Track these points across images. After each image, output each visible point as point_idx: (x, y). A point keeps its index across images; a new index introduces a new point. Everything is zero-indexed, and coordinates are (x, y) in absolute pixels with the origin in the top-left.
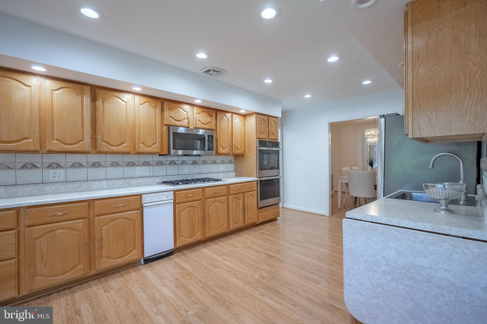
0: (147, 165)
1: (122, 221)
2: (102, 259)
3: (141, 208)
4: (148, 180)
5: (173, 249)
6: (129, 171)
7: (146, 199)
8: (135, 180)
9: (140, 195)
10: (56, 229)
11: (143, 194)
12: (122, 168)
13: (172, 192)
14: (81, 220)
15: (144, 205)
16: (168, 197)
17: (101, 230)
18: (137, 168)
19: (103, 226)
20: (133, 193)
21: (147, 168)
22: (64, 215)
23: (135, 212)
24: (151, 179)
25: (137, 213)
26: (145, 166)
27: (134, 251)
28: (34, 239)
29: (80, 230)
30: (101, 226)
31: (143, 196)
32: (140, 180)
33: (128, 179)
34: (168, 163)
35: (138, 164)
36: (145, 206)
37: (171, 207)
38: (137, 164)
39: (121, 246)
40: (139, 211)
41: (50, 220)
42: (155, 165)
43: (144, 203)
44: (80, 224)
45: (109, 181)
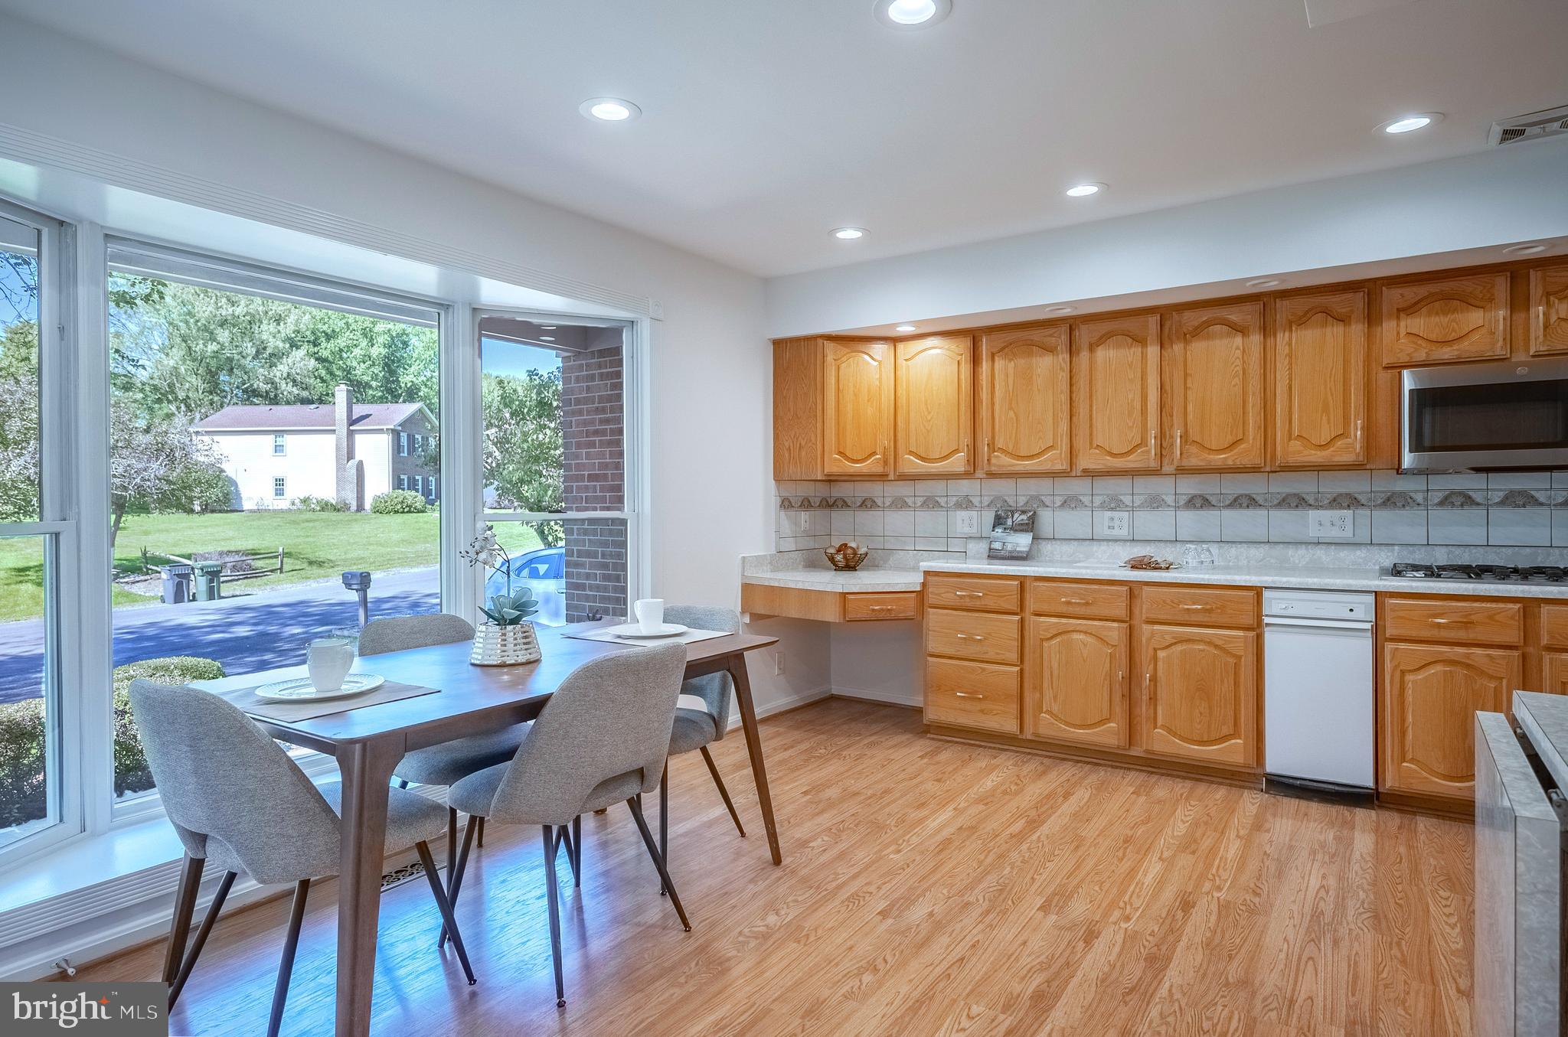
0: (1349, 506)
1: (1203, 650)
2: (1155, 728)
3: (1256, 628)
6: (1284, 521)
7: (1273, 604)
8: (1302, 551)
9: (1258, 591)
10: (1073, 631)
11: (1266, 588)
12: (1263, 512)
13: (1371, 599)
14: (1115, 625)
15: (1267, 620)
16: (1351, 610)
17: (1155, 659)
18: (1313, 515)
19: (1160, 649)
20: (1235, 580)
21: (1348, 513)
22: (1087, 604)
23: (1241, 633)
24: (1360, 553)
25: (1246, 637)
26: (1341, 507)
27: (1233, 741)
28: (1042, 640)
29: (1113, 646)
30: (1155, 650)
31: (1266, 594)
32: (1320, 553)
33: (1281, 546)
34: (1436, 501)
35: (1316, 500)
36: (1268, 625)
37: (1366, 644)
38: (1311, 502)
39: (1201, 714)
40: (1252, 634)
41: (1064, 609)
42: (1380, 505)
43: (1267, 616)
44: (1114, 632)
45: (1226, 546)
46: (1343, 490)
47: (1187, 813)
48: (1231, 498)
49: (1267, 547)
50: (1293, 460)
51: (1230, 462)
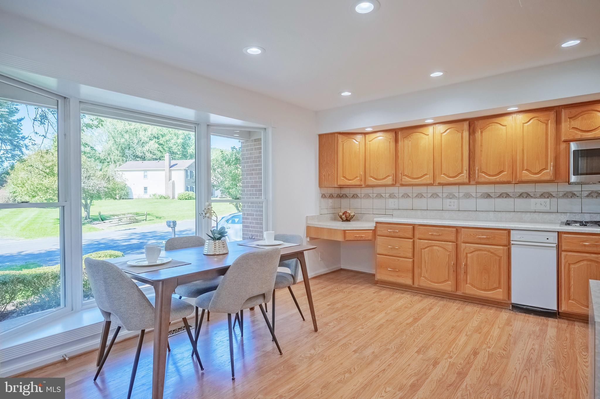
0: (548, 197)
1: (486, 254)
2: (467, 284)
3: (508, 245)
4: (546, 216)
5: (554, 310)
6: (521, 203)
7: (514, 236)
9: (509, 231)
10: (434, 246)
11: (512, 229)
12: (512, 200)
13: (556, 234)
14: (451, 243)
15: (512, 242)
16: (548, 239)
17: (467, 257)
18: (533, 200)
19: (468, 253)
20: (499, 226)
21: (548, 200)
22: (439, 235)
23: (501, 247)
24: (553, 216)
25: (503, 249)
26: (545, 197)
27: (498, 290)
28: (421, 249)
29: (450, 252)
30: (467, 253)
31: (512, 232)
32: (536, 215)
33: (520, 213)
34: (585, 195)
35: (534, 195)
36: (512, 244)
37: (554, 252)
38: (532, 195)
39: (485, 279)
40: (506, 248)
41: (430, 237)
42: (561, 197)
43: (512, 241)
44: (450, 246)
45: (497, 213)
46: (545, 191)
47: (478, 318)
48: (499, 194)
49: (513, 213)
50: (524, 179)
51: (498, 180)
